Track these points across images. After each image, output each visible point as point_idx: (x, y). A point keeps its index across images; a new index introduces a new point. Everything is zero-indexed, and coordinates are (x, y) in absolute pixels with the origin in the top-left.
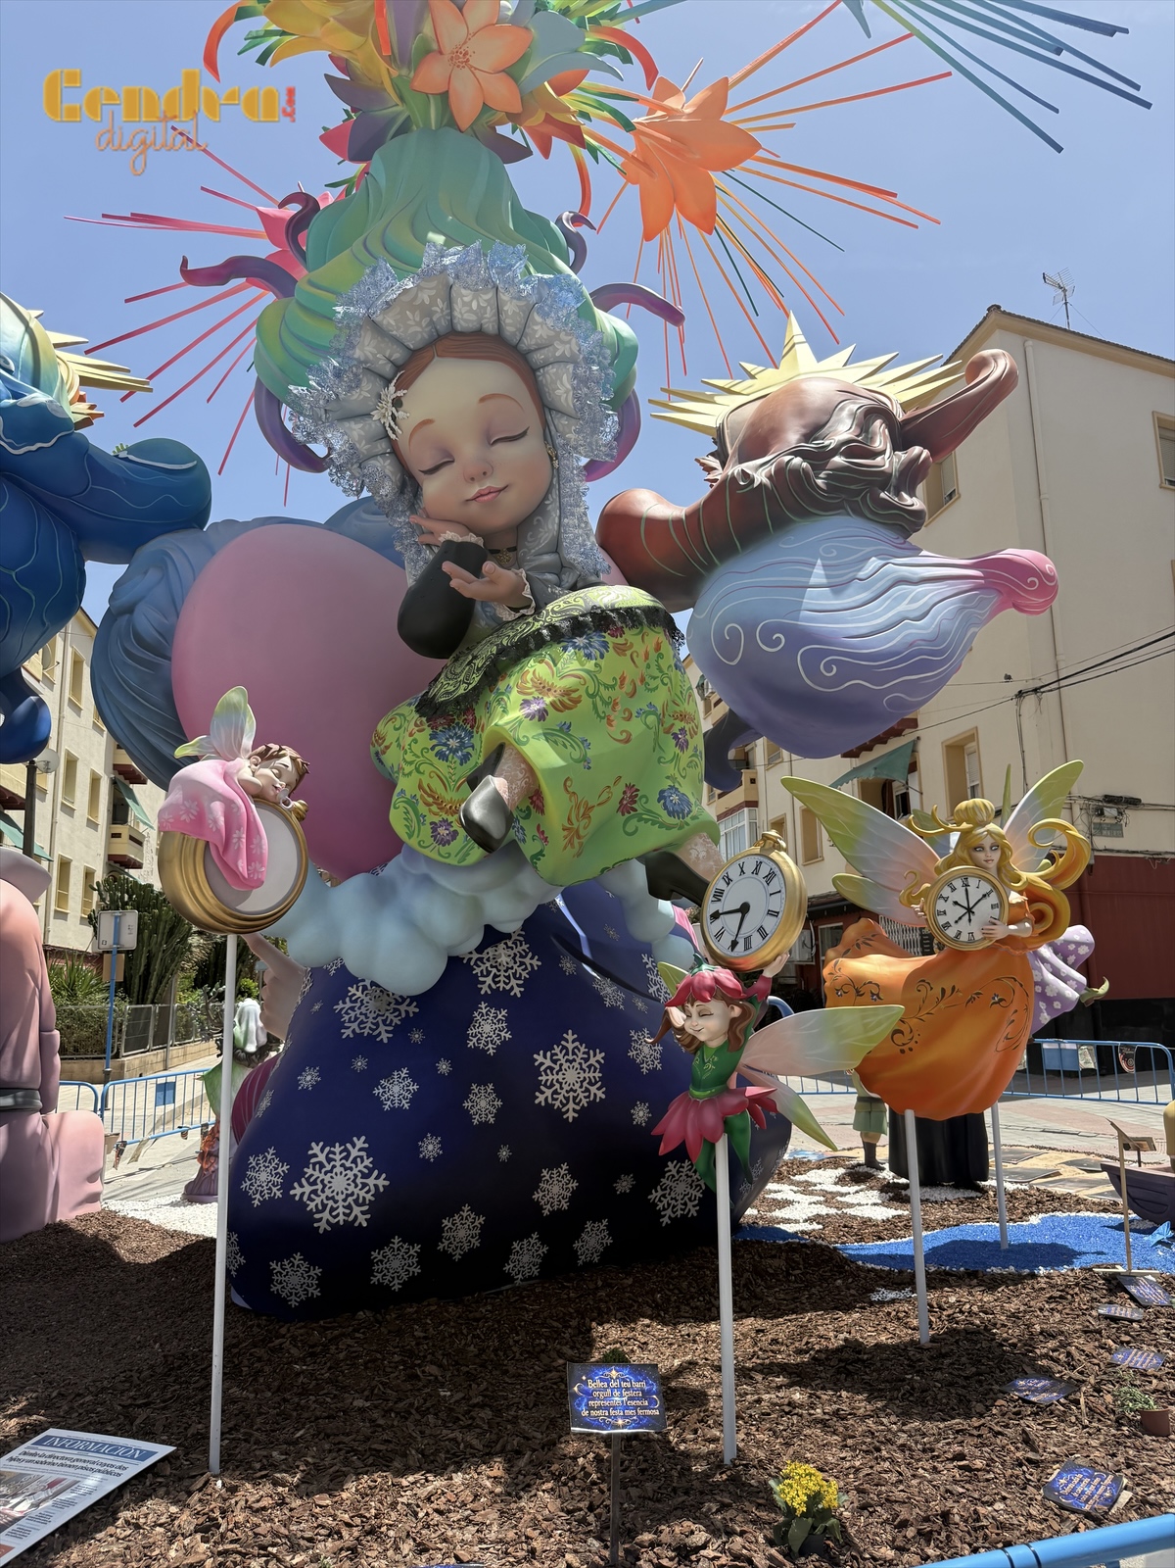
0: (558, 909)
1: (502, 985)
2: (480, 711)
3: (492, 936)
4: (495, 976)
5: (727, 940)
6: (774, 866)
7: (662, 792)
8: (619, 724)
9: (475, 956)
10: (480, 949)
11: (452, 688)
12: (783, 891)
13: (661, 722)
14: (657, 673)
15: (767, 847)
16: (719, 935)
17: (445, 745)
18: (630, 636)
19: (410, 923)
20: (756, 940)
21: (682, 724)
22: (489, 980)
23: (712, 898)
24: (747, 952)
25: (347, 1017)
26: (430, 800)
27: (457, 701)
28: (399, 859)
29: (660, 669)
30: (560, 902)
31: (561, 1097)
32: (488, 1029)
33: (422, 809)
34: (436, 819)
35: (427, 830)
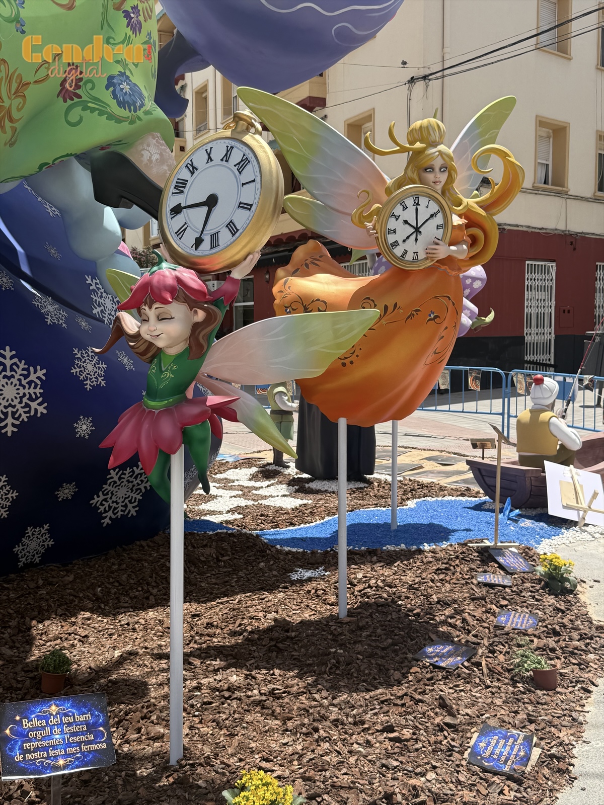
5: (190, 237)
6: (248, 151)
7: (111, 78)
12: (258, 180)
15: (239, 129)
16: (180, 232)
20: (225, 237)
23: (172, 190)
24: (214, 251)
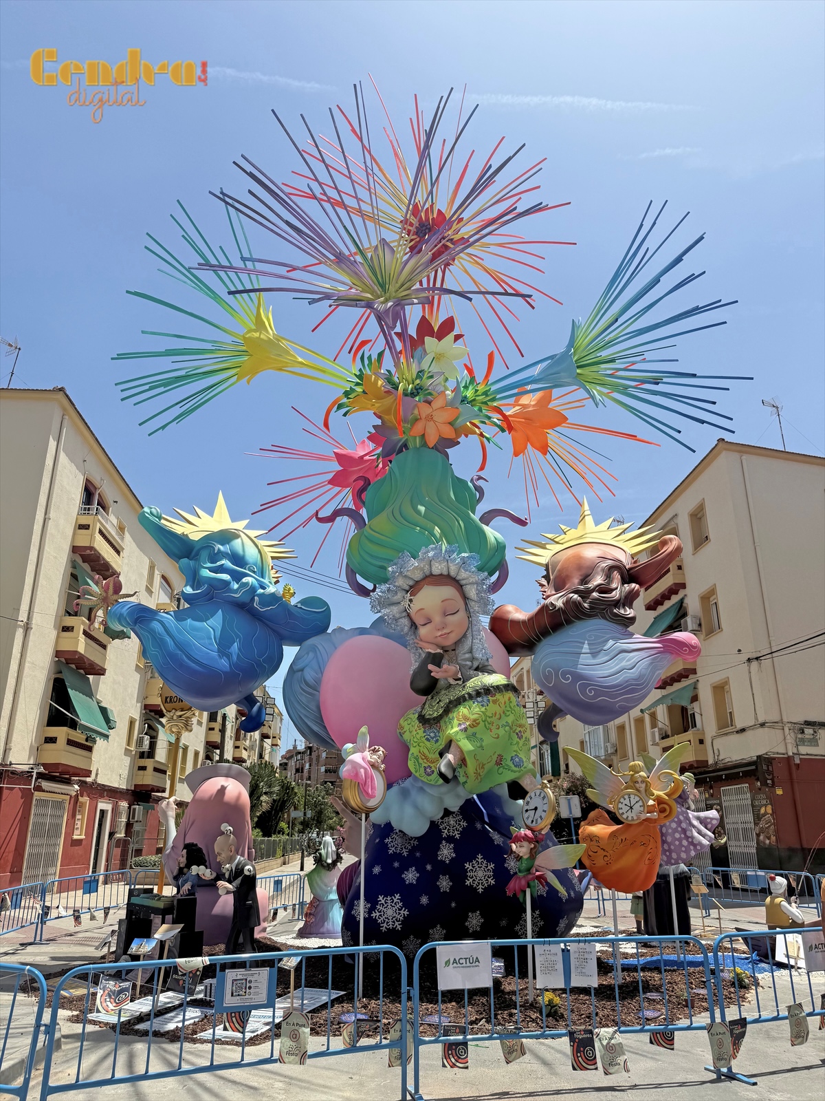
0: (474, 800)
1: (451, 833)
2: (442, 722)
3: (447, 813)
4: (448, 830)
7: (512, 757)
8: (495, 731)
9: (440, 821)
10: (442, 818)
11: (431, 713)
13: (511, 728)
14: (509, 709)
17: (429, 735)
18: (498, 696)
19: (416, 807)
21: (520, 729)
22: (446, 831)
25: (390, 845)
26: (423, 757)
27: (434, 719)
28: (410, 779)
29: (510, 707)
30: (475, 797)
31: (476, 882)
32: (446, 852)
33: (421, 761)
34: (426, 765)
35: (422, 769)
